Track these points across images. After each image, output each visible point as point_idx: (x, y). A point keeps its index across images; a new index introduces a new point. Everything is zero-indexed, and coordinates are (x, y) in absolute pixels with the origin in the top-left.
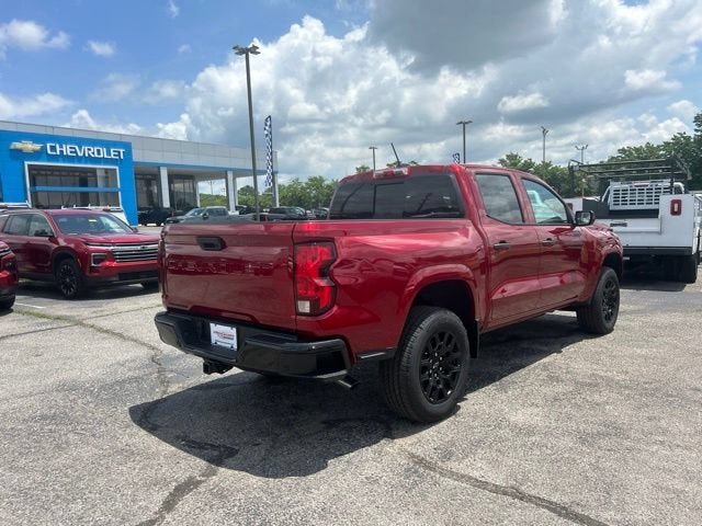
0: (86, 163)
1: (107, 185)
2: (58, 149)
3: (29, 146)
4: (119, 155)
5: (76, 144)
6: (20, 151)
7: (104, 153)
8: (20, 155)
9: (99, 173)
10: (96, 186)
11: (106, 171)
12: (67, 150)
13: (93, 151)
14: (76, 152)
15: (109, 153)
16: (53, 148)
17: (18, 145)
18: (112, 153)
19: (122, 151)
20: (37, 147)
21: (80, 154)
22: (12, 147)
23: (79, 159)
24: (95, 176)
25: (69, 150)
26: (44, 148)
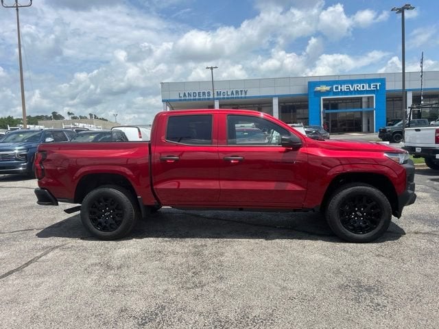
0: (355, 94)
1: (368, 107)
2: (339, 88)
3: (324, 88)
4: (376, 87)
5: (350, 84)
6: (319, 91)
7: (366, 87)
8: (320, 93)
9: (364, 100)
10: (361, 107)
11: (368, 98)
12: (344, 88)
13: (359, 87)
14: (349, 89)
15: (369, 87)
16: (337, 88)
17: (318, 88)
18: (372, 86)
19: (378, 84)
20: (328, 88)
21: (352, 89)
22: (315, 90)
23: (351, 92)
24: (361, 102)
25: (345, 88)
26: (332, 89)
